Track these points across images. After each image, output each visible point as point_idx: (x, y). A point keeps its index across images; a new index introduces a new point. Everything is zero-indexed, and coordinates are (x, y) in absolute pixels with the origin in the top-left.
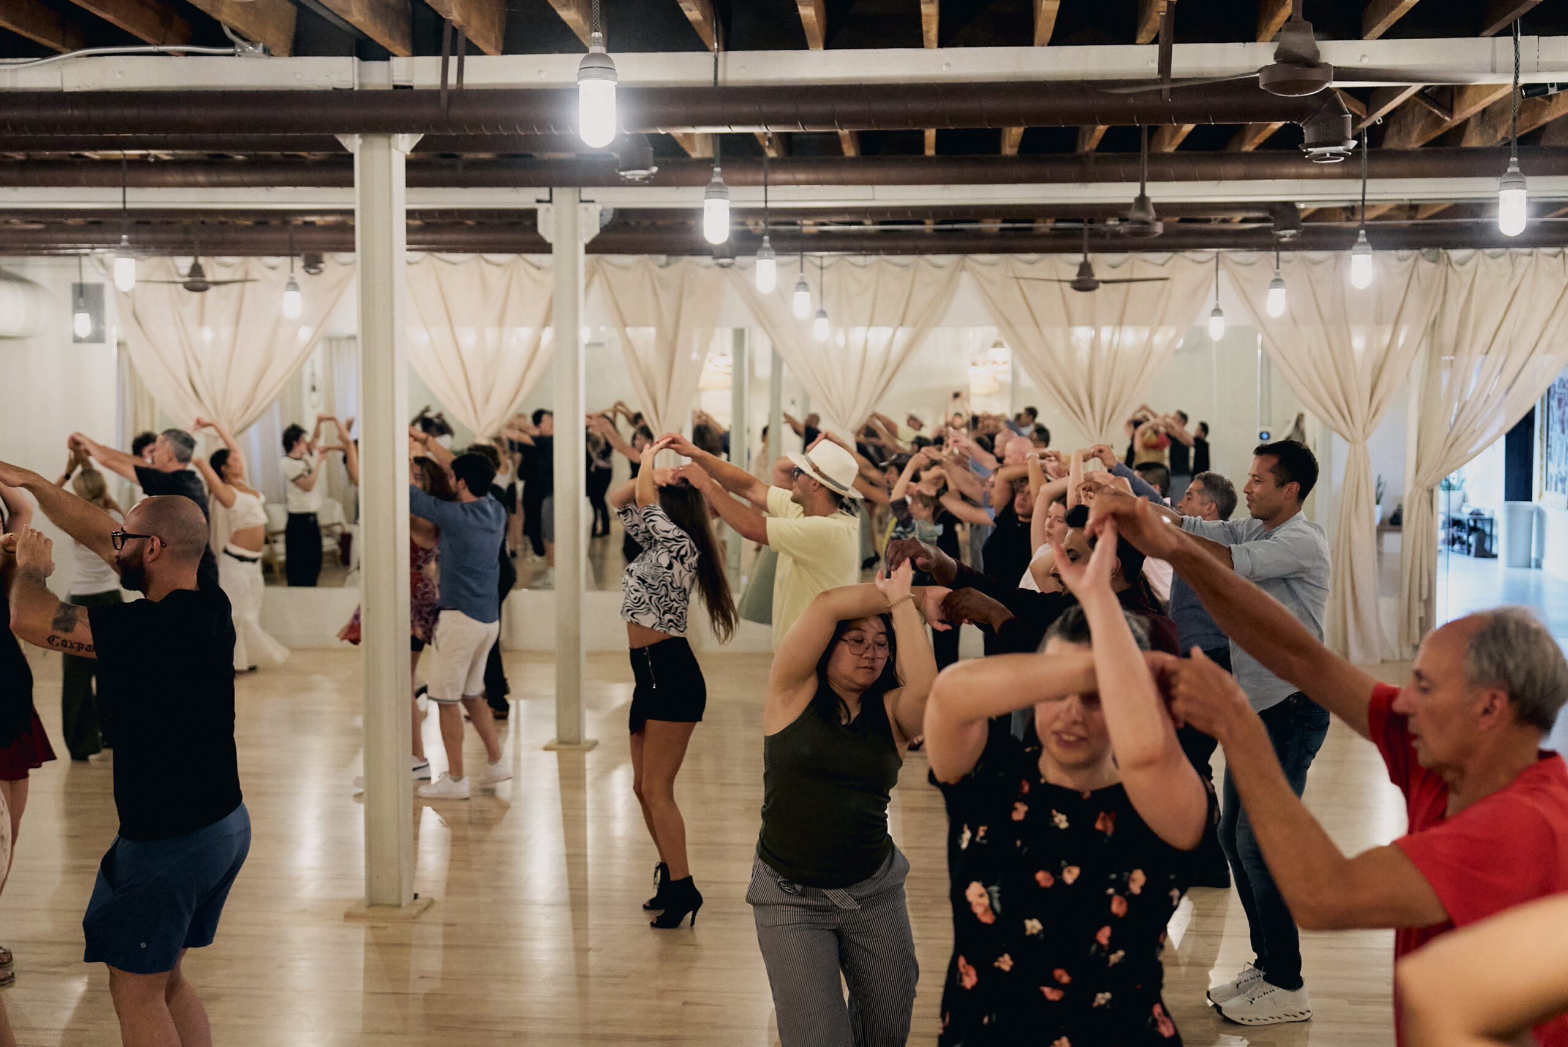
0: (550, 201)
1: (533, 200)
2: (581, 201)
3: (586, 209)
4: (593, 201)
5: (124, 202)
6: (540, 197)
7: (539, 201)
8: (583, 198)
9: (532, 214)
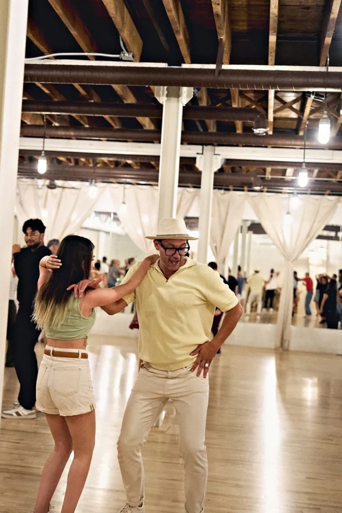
0: (202, 154)
1: (195, 153)
2: (215, 154)
3: (216, 158)
4: (219, 155)
5: (43, 147)
6: (199, 152)
7: (198, 154)
8: (216, 153)
9: (194, 159)
